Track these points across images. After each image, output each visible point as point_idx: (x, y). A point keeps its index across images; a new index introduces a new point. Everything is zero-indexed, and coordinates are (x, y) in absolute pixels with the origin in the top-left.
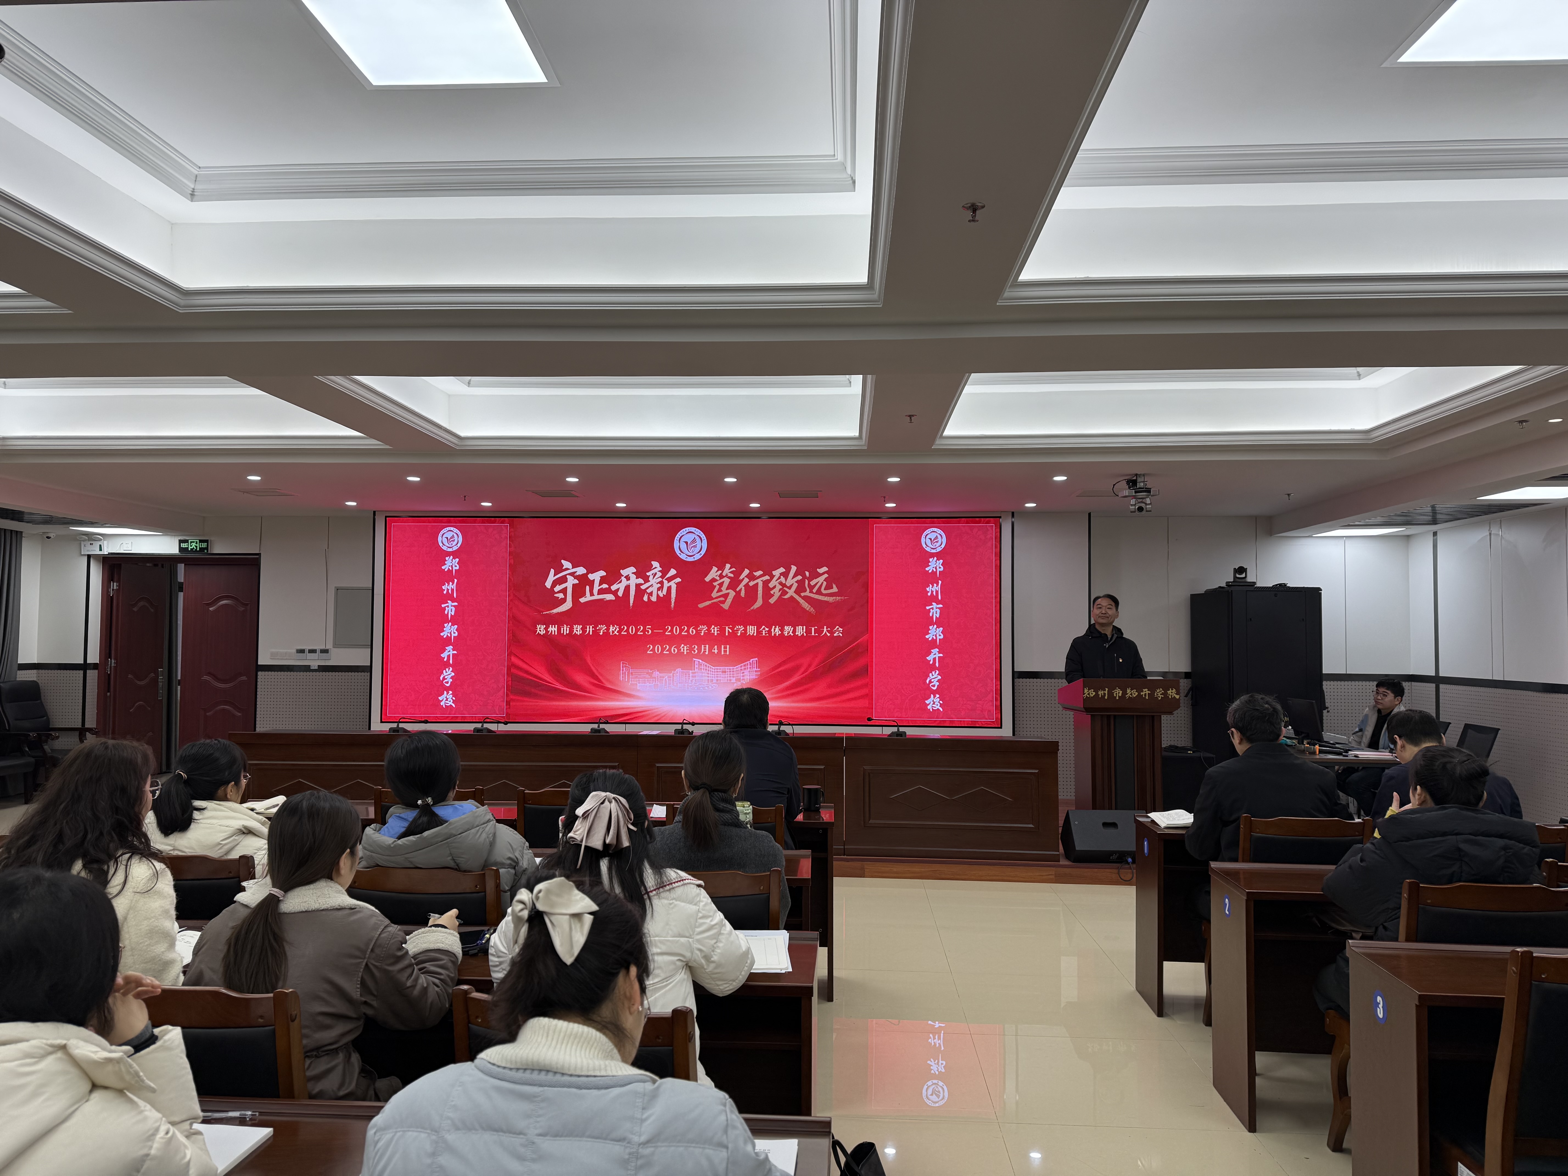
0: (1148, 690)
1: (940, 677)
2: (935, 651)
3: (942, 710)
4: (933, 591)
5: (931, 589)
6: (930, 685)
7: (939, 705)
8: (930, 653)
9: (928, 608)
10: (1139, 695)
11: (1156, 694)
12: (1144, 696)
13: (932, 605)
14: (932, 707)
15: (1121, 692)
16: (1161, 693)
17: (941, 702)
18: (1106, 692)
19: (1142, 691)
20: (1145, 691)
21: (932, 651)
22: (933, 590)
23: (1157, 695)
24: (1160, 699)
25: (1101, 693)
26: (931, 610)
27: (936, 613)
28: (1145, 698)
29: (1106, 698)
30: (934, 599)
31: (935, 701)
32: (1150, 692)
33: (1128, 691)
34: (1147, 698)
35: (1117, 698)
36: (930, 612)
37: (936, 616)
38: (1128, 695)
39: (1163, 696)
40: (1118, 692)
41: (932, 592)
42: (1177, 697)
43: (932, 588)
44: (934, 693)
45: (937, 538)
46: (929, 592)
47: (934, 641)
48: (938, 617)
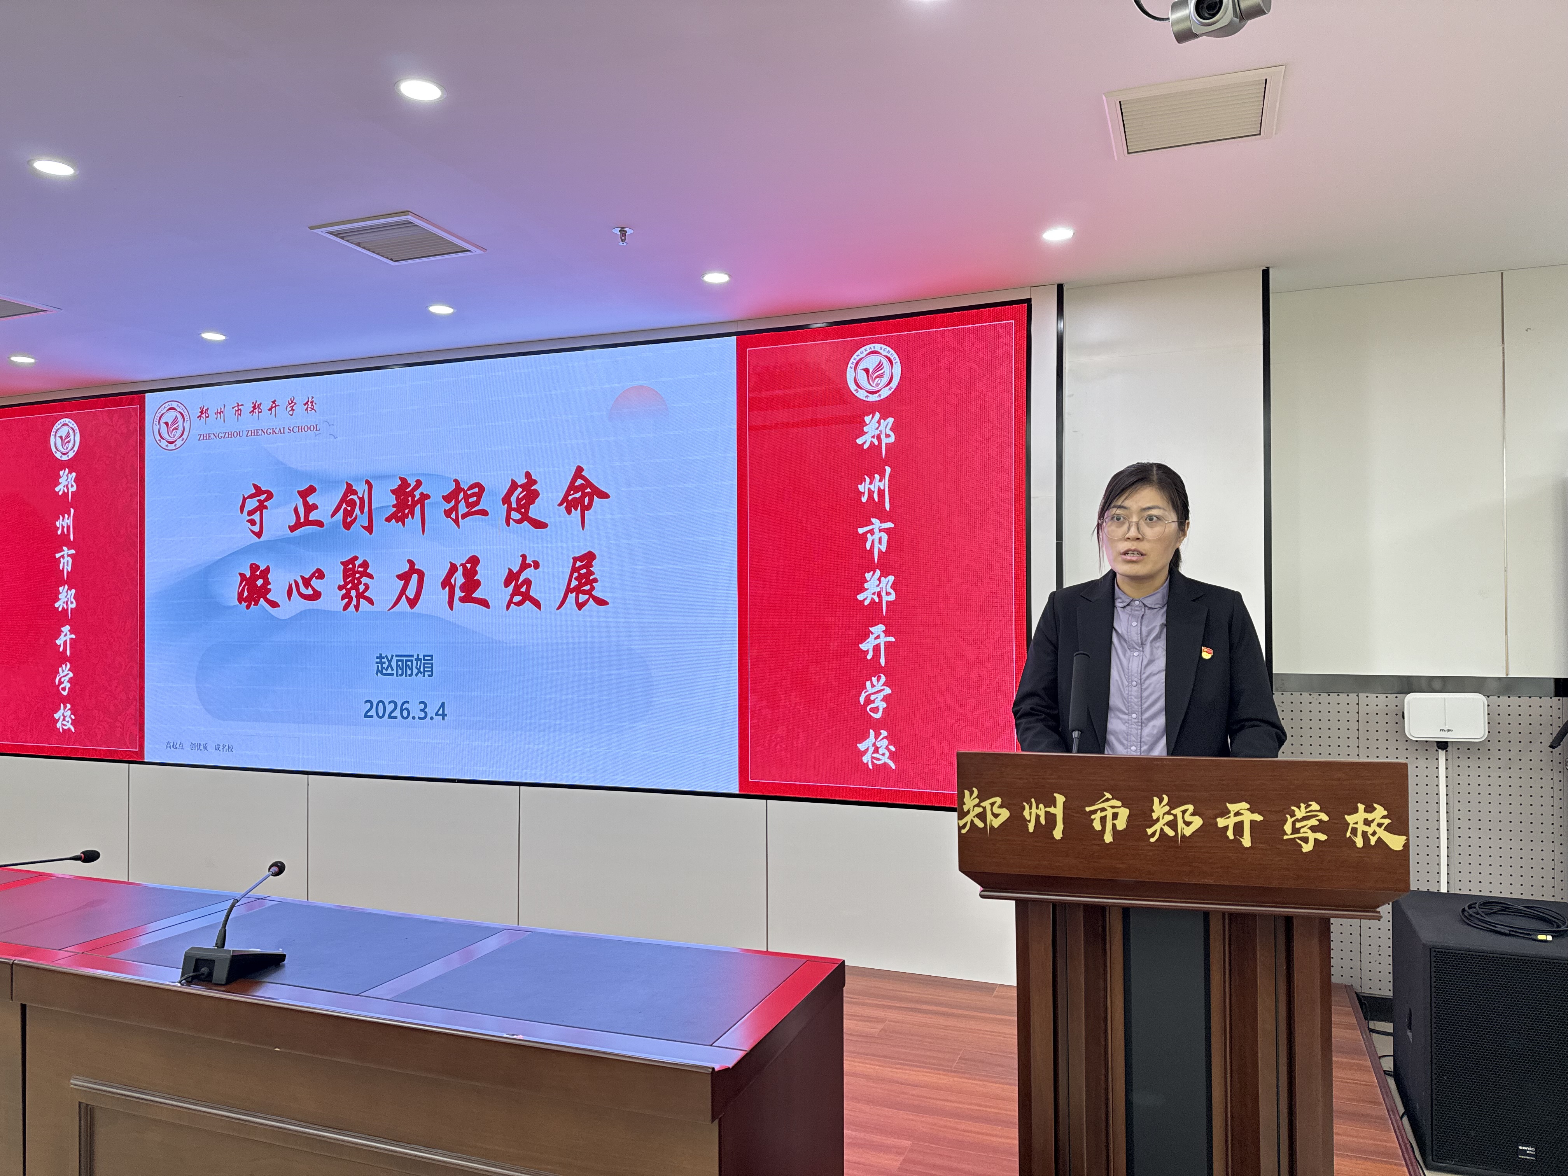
0: (1251, 810)
1: (888, 691)
2: (878, 629)
3: (893, 766)
4: (873, 492)
5: (867, 486)
6: (868, 708)
7: (887, 754)
8: (865, 636)
9: (861, 531)
10: (1209, 828)
11: (1288, 828)
12: (1230, 834)
13: (873, 524)
14: (873, 758)
15: (1124, 813)
16: (1314, 822)
17: (892, 748)
18: (1058, 811)
19: (1225, 813)
20: (1237, 814)
21: (871, 629)
22: (873, 489)
23: (1295, 830)
24: (1307, 848)
25: (1033, 813)
26: (869, 535)
27: (880, 542)
28: (1237, 842)
29: (1058, 834)
30: (875, 509)
31: (878, 744)
32: (1258, 818)
33: (1159, 808)
34: (1246, 842)
35: (1108, 838)
36: (866, 540)
37: (879, 549)
38: (1157, 827)
39: (1322, 837)
40: (1109, 813)
41: (871, 493)
42: (1396, 842)
43: (871, 483)
44: (877, 726)
45: (880, 366)
46: (864, 493)
47: (875, 606)
48: (884, 550)
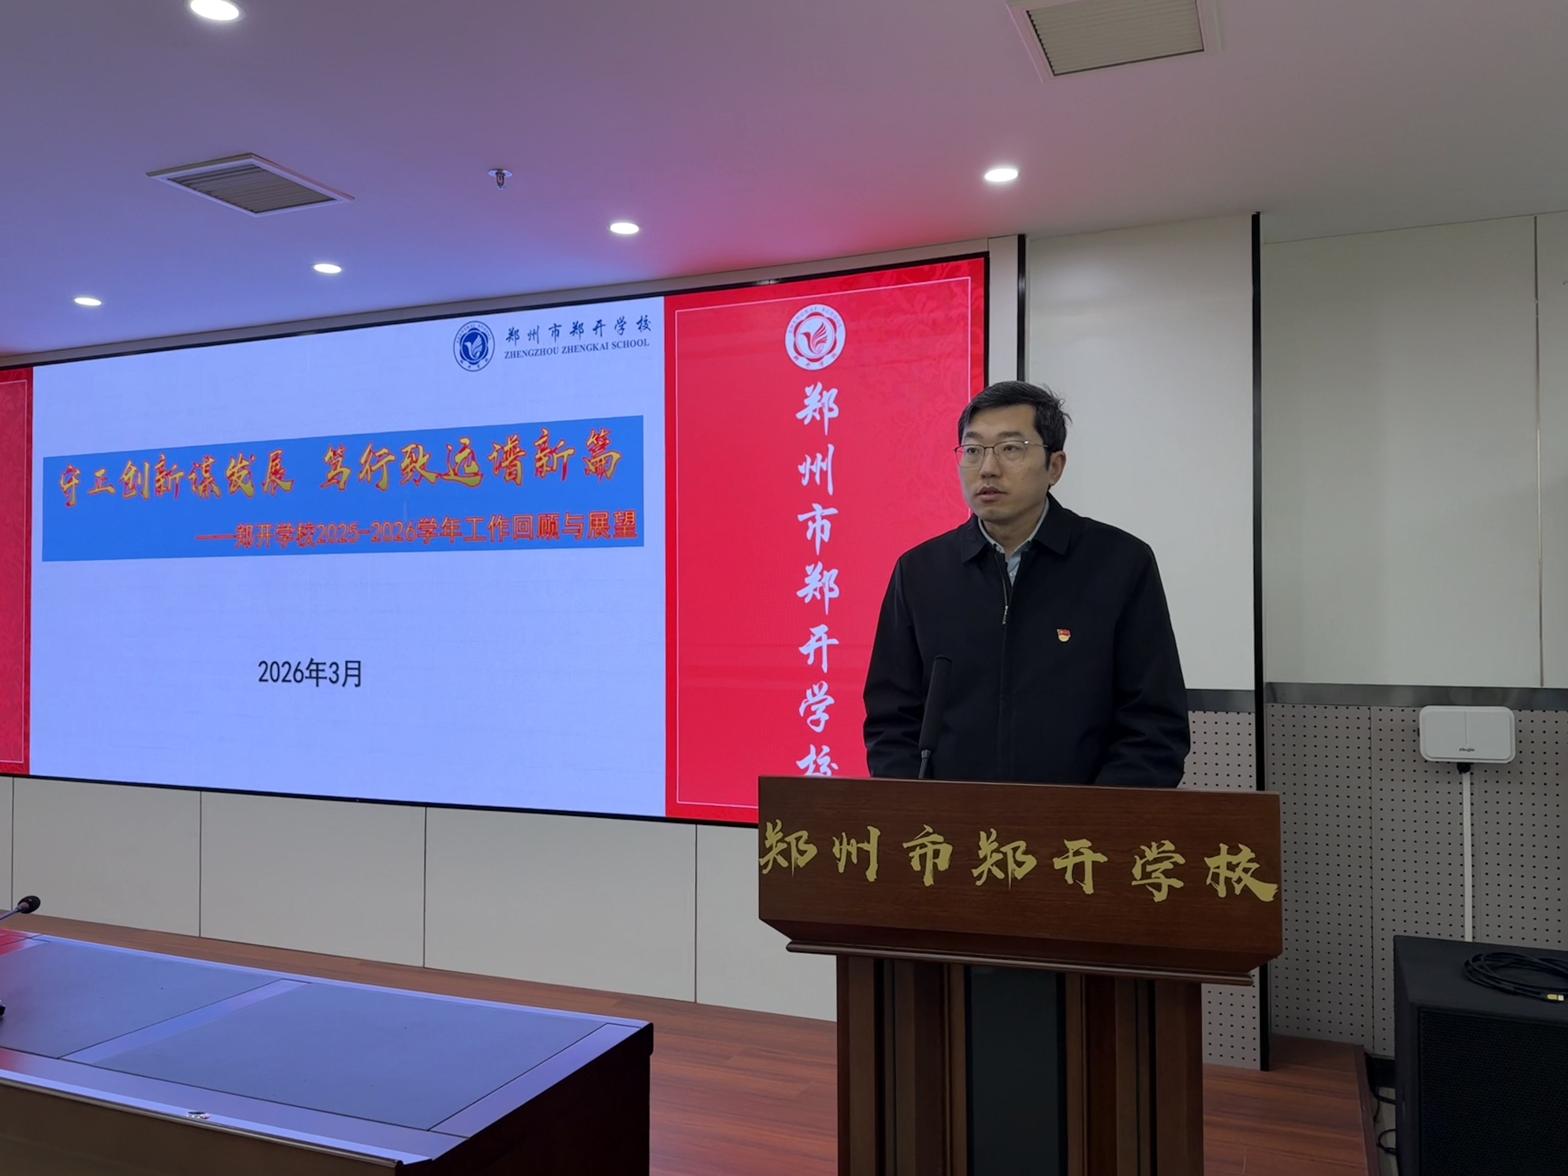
0: (1094, 849)
1: (830, 701)
2: (820, 630)
4: (815, 473)
5: (808, 467)
6: (808, 721)
8: (806, 637)
9: (801, 517)
10: (1044, 869)
11: (1137, 871)
12: (1069, 878)
13: (814, 510)
15: (946, 850)
16: (1167, 865)
17: (835, 766)
18: (872, 847)
19: (1062, 852)
20: (1077, 853)
21: (812, 630)
23: (1146, 875)
24: (1160, 896)
25: (844, 849)
26: (810, 523)
27: (822, 532)
28: (1077, 887)
29: (871, 874)
30: (817, 494)
31: (820, 762)
32: (1102, 858)
33: (986, 845)
34: (1088, 887)
35: (928, 880)
36: (807, 528)
37: (821, 539)
38: (984, 867)
39: (1178, 884)
40: (929, 850)
41: (812, 474)
42: (1265, 892)
43: (812, 464)
44: (819, 741)
45: (822, 330)
46: (804, 476)
47: (817, 604)
48: (826, 540)
